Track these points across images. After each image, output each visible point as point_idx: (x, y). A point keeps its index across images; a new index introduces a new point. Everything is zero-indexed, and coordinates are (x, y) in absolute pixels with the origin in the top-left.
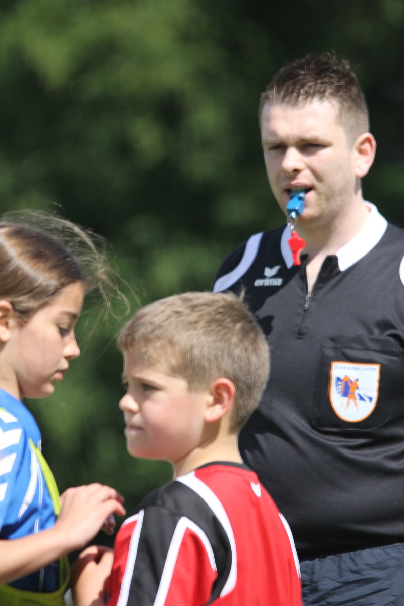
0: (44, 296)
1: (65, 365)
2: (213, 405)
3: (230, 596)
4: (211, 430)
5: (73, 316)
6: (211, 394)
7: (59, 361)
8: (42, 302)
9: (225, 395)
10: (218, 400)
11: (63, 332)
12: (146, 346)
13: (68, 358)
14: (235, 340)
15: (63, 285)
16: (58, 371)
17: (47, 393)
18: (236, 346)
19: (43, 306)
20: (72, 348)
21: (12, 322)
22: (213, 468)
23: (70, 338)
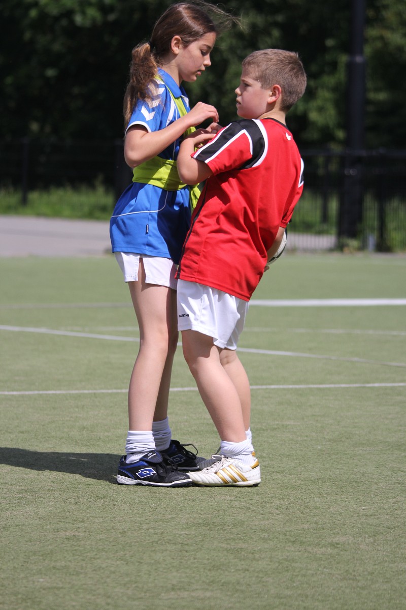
0: (196, 36)
1: (203, 68)
2: (271, 96)
3: (257, 168)
4: (271, 106)
5: (209, 47)
6: (271, 91)
7: (201, 66)
8: (195, 38)
9: (277, 92)
10: (274, 94)
11: (203, 54)
12: (248, 65)
13: (205, 65)
14: (287, 70)
15: (205, 33)
16: (199, 71)
17: (193, 80)
18: (286, 73)
19: (195, 40)
20: (207, 61)
21: (180, 46)
22: (270, 120)
23: (208, 57)
